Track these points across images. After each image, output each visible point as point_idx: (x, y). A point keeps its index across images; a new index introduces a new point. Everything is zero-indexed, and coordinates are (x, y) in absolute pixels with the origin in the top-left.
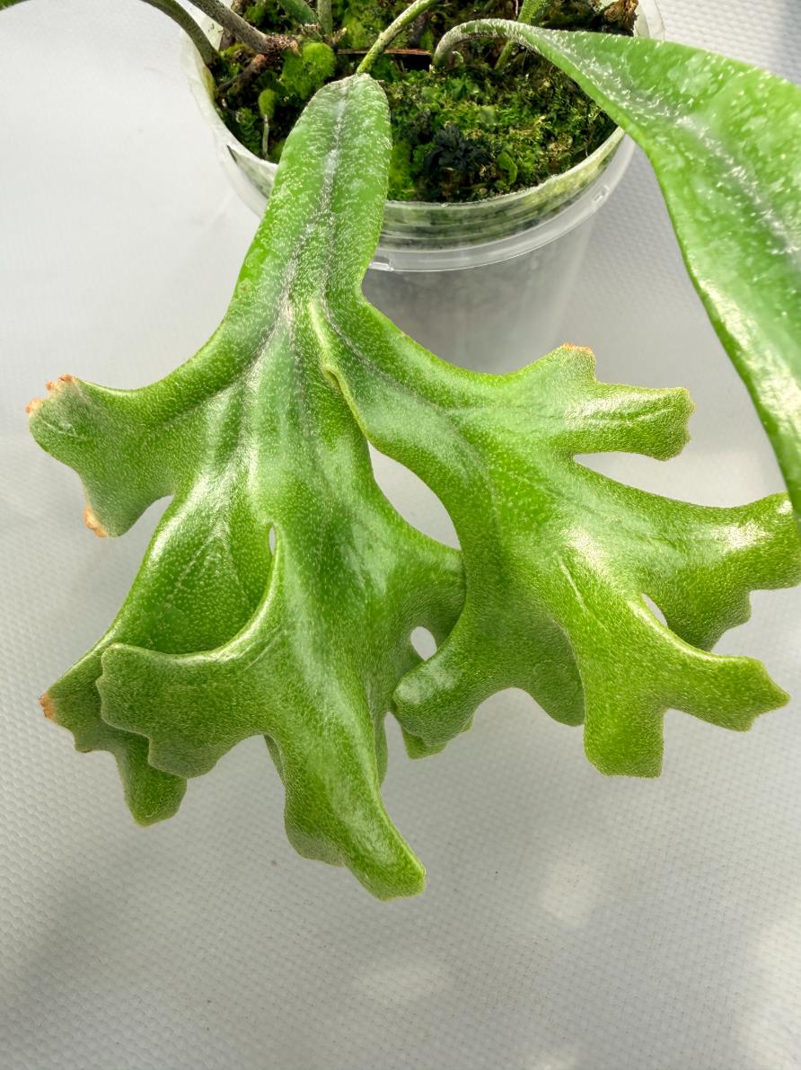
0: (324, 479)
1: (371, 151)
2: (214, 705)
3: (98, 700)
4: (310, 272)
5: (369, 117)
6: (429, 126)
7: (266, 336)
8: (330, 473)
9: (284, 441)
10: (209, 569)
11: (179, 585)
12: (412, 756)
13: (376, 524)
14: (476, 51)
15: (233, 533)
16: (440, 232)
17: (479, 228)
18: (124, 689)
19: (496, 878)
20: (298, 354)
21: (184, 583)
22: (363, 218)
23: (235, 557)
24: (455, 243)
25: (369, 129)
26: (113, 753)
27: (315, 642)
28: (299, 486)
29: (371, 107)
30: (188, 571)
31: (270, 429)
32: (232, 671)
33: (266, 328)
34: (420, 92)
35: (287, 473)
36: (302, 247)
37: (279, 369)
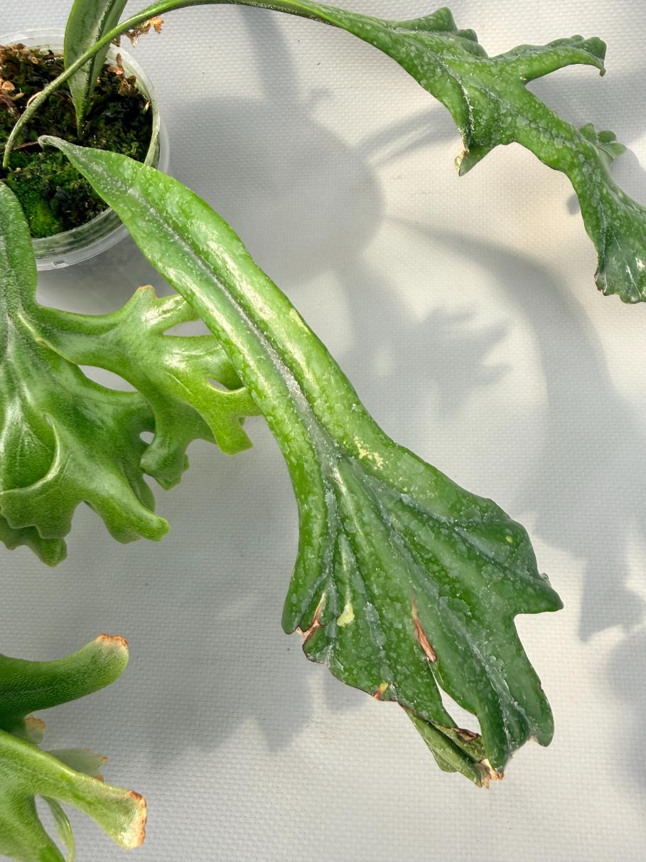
0: (62, 386)
1: (19, 232)
2: (55, 499)
3: (5, 520)
4: (13, 301)
5: (11, 214)
6: (51, 188)
7: (6, 336)
8: (64, 382)
9: (36, 377)
10: (29, 445)
11: (18, 457)
12: (166, 489)
13: (96, 395)
14: (63, 130)
15: (32, 426)
16: (81, 240)
17: (100, 230)
18: (14, 509)
19: (259, 542)
20: (24, 338)
21: (20, 456)
22: (26, 267)
23: (37, 435)
24: (93, 241)
25: (13, 220)
26: (26, 544)
27: (86, 455)
28: (52, 394)
29: (10, 208)
30: (20, 450)
31: (28, 375)
32: (56, 481)
33: (5, 333)
34: (41, 168)
35: (43, 391)
36: (5, 290)
37: (18, 348)
